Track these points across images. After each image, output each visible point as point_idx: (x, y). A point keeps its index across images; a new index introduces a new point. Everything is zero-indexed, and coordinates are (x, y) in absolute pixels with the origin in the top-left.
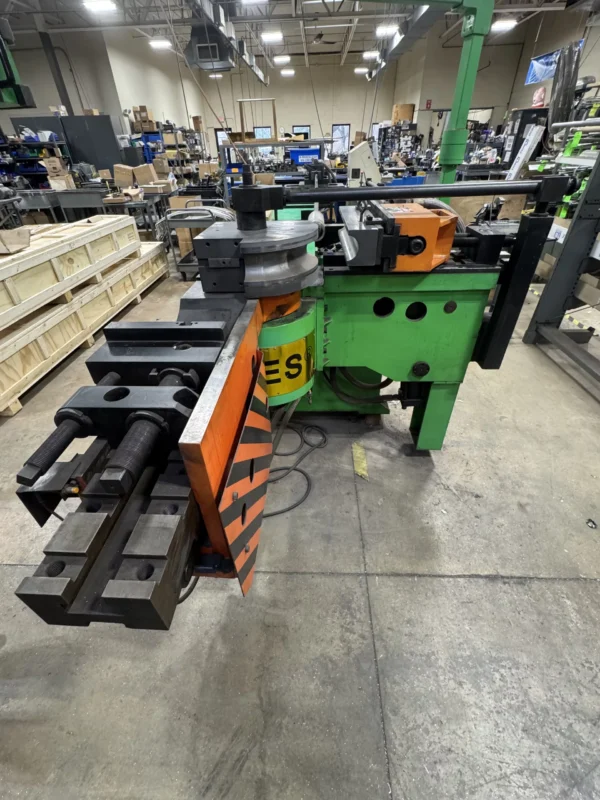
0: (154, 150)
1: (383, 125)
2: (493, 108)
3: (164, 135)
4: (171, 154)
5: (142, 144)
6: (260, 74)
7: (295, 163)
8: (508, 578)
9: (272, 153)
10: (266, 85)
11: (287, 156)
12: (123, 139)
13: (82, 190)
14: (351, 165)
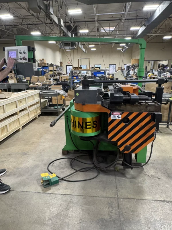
0: (45, 71)
1: (128, 65)
2: (168, 60)
3: (49, 67)
4: (51, 73)
5: (42, 70)
6: (84, 50)
7: (95, 76)
8: (168, 201)
9: (86, 73)
10: (86, 53)
11: (92, 74)
12: (35, 68)
13: (19, 83)
14: (115, 77)
